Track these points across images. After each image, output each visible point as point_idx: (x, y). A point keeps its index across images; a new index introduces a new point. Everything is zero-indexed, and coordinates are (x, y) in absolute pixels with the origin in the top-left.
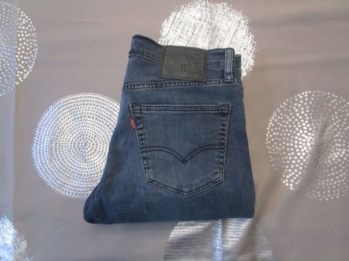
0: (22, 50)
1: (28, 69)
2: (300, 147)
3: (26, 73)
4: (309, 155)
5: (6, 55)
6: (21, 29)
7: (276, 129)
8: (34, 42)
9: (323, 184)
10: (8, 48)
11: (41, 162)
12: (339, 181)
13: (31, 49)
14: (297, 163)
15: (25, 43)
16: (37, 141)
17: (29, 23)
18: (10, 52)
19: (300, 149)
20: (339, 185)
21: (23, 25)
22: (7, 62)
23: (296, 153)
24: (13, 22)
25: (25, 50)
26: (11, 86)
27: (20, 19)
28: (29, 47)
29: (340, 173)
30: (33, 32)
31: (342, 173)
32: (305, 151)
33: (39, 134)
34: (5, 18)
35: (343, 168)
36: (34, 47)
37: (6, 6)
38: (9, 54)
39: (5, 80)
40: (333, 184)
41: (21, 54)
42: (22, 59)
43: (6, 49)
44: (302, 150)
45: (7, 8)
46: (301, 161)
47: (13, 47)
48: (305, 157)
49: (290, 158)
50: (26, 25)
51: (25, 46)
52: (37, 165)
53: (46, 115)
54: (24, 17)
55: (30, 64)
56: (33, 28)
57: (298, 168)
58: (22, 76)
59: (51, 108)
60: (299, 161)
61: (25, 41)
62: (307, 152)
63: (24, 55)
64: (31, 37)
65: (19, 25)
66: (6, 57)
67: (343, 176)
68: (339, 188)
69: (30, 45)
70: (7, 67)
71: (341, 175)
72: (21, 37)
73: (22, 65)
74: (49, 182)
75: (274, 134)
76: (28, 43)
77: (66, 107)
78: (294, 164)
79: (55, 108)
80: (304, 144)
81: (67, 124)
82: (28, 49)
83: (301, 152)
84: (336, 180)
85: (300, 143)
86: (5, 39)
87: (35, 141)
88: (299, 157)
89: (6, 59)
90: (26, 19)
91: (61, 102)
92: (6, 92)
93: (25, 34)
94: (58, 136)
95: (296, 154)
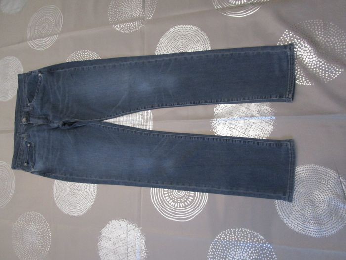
0: (243, 238)
1: (257, 236)
2: (313, 65)
3: (260, 237)
4: (319, 60)
5: (246, 250)
6: (229, 238)
7: (300, 79)
8: (238, 231)
9: (339, 50)
10: (241, 248)
11: (325, 231)
12: (337, 41)
13: (243, 233)
14: (324, 67)
15: (239, 237)
16: (309, 233)
17: (225, 233)
18: (245, 246)
19: (315, 65)
20: (339, 41)
21: (226, 237)
22: (251, 250)
23: (317, 67)
24: (224, 244)
25: (244, 236)
26: (270, 247)
27: (222, 239)
28: (241, 234)
29: (331, 41)
30: (231, 231)
31: (331, 39)
32: (317, 62)
33: (304, 231)
34: (220, 249)
35: (327, 38)
36: (242, 231)
37: (212, 248)
38: (246, 248)
39: (264, 252)
40: (338, 44)
41: (247, 239)
42: (250, 239)
43: (242, 250)
44: (316, 64)
45: (213, 247)
46: (323, 64)
47: (241, 244)
48: (320, 62)
49: (321, 71)
50: (226, 235)
51: (240, 236)
52: (327, 234)
53: (290, 225)
54: (221, 236)
55: (253, 234)
56: (228, 231)
57: (328, 66)
58: (262, 240)
59: (285, 221)
60: (323, 66)
61: (237, 236)
62: (317, 61)
63: (247, 237)
64: (235, 232)
65: (226, 239)
66: (248, 250)
67: (333, 38)
68: (341, 41)
69: (240, 233)
70: (255, 250)
71: (332, 40)
72: (235, 239)
73: (254, 239)
74: (340, 227)
75: (304, 80)
76: (238, 234)
77: (285, 212)
78: (326, 68)
79: (285, 219)
80: (312, 63)
81: (297, 211)
82: (243, 234)
83: (317, 64)
84: (336, 43)
85: (310, 65)
86: (235, 250)
87: (309, 235)
88: (320, 66)
89: (250, 250)
90: (222, 235)
91: (281, 214)
92: (273, 252)
93: (232, 236)
94: (306, 218)
95: (319, 68)
